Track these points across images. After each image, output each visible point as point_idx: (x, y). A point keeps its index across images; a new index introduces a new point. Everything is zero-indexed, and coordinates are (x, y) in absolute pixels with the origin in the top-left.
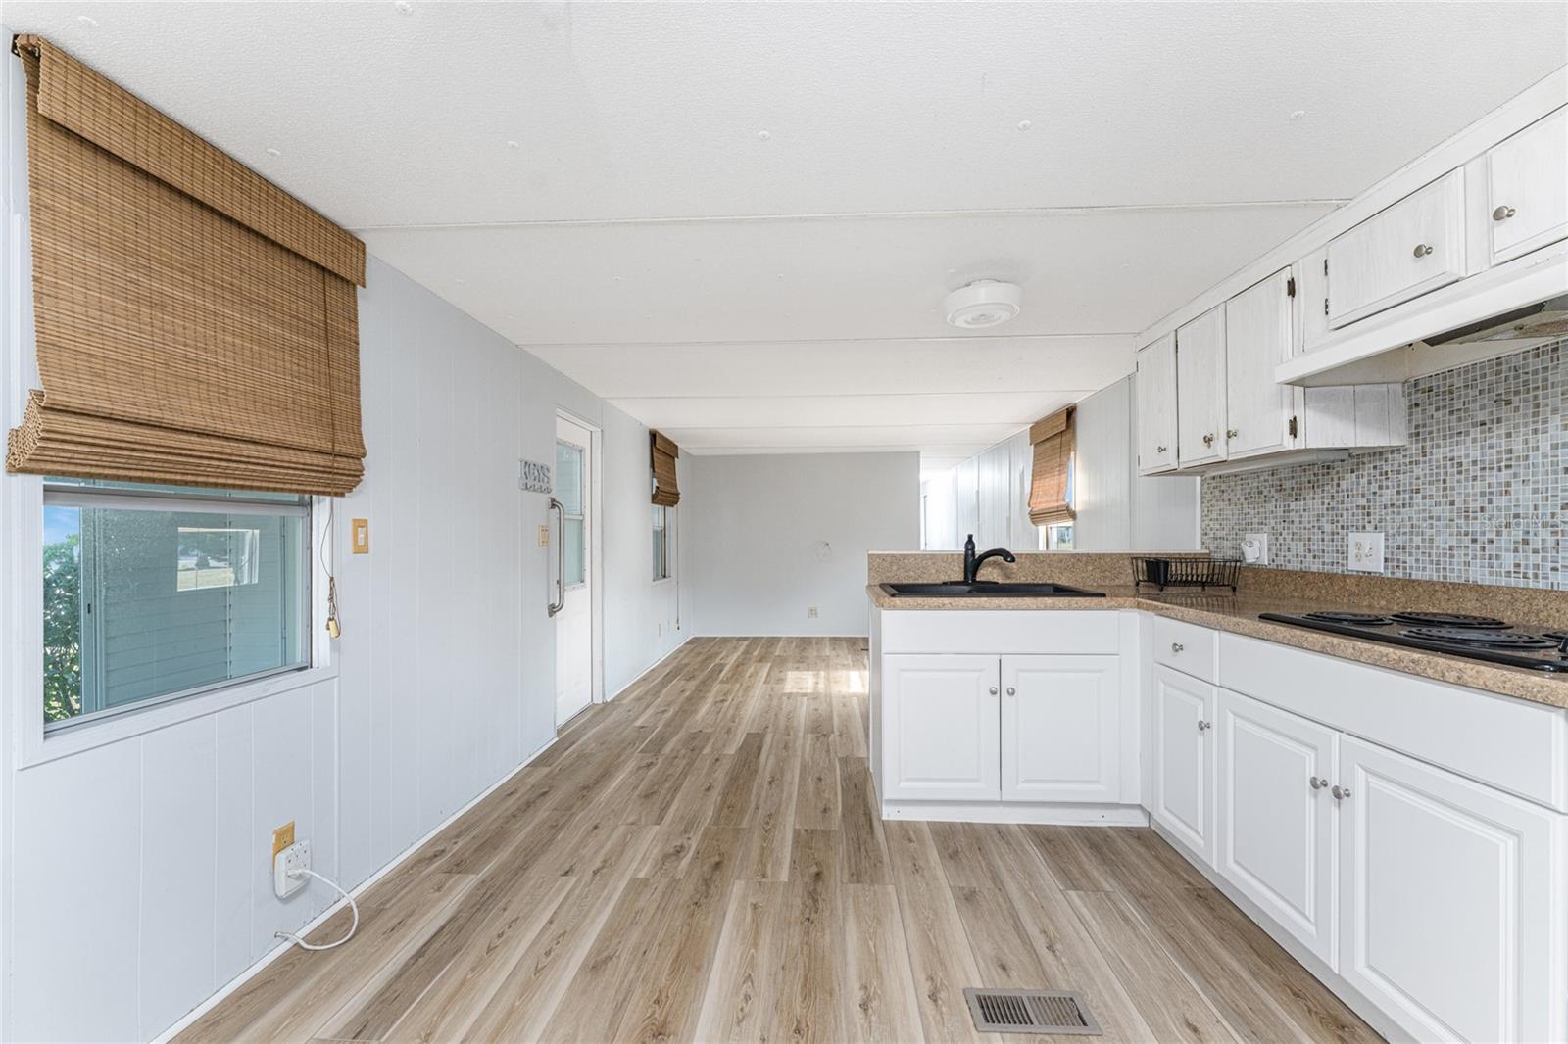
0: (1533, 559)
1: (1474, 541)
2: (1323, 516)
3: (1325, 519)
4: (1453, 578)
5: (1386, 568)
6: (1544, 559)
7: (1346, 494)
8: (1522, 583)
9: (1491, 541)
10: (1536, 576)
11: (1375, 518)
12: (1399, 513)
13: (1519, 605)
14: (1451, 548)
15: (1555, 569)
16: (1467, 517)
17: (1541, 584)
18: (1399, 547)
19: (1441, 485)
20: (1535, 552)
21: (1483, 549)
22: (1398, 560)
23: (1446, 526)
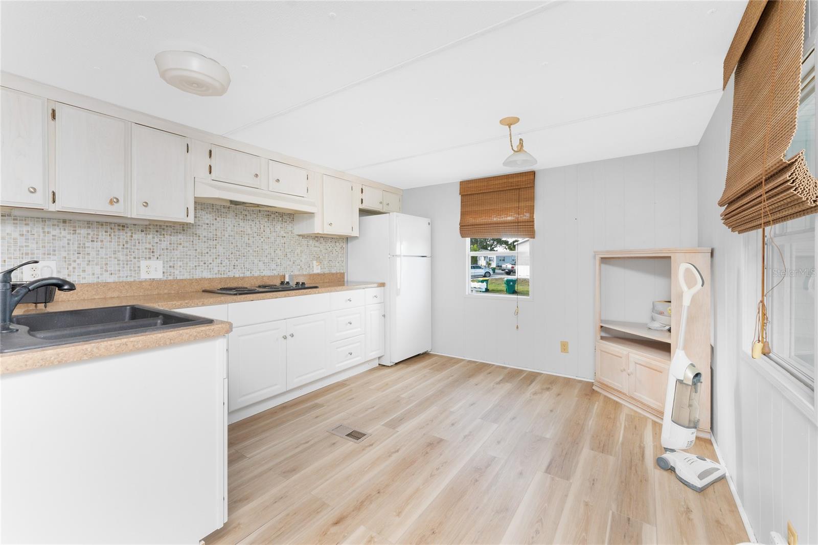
0: (224, 269)
1: (205, 263)
2: (119, 251)
3: (121, 253)
4: (196, 277)
5: (164, 276)
6: (226, 269)
7: (137, 242)
8: (220, 276)
9: (211, 263)
10: (224, 274)
11: (157, 255)
12: (171, 252)
13: (222, 283)
14: (195, 266)
15: (229, 271)
16: (202, 255)
17: (225, 276)
18: (170, 267)
19: (191, 243)
20: (224, 266)
21: (208, 266)
22: (171, 272)
23: (193, 258)
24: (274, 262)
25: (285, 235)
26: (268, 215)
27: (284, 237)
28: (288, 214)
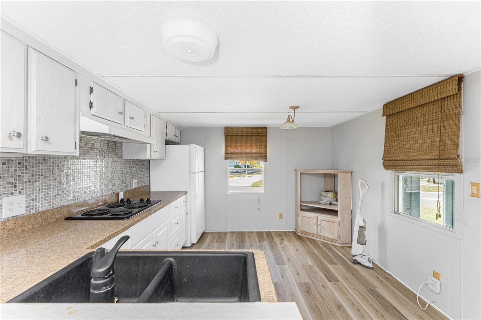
24: (111, 183)
25: (117, 160)
26: (107, 144)
27: (117, 161)
28: (119, 142)
